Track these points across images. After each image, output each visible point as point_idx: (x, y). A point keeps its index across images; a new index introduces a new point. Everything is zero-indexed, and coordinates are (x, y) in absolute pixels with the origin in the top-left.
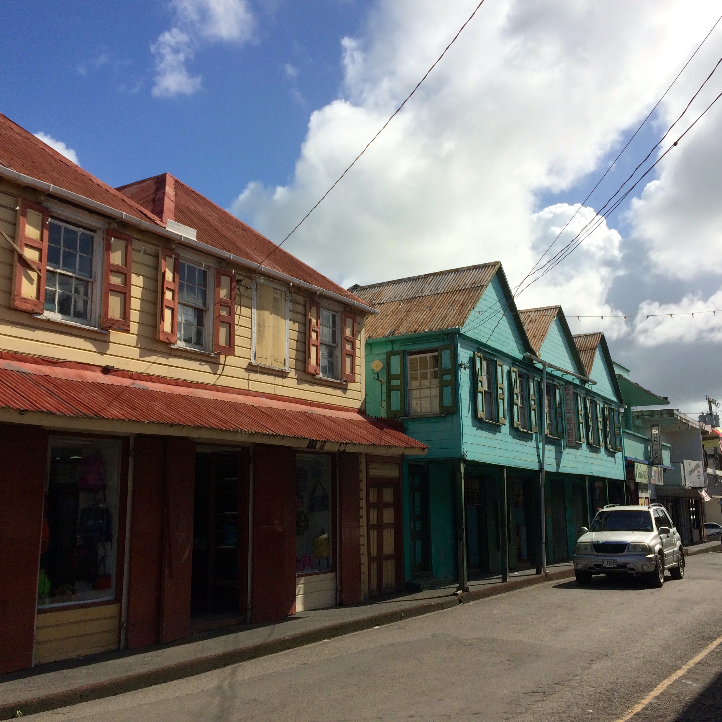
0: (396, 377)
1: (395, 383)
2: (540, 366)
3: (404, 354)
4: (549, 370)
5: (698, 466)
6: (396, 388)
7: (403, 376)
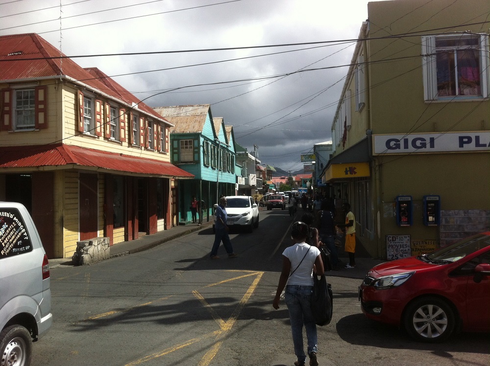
0: (176, 149)
1: (175, 151)
2: (218, 142)
3: (178, 140)
4: (221, 144)
5: (254, 176)
6: (176, 153)
7: (178, 149)
